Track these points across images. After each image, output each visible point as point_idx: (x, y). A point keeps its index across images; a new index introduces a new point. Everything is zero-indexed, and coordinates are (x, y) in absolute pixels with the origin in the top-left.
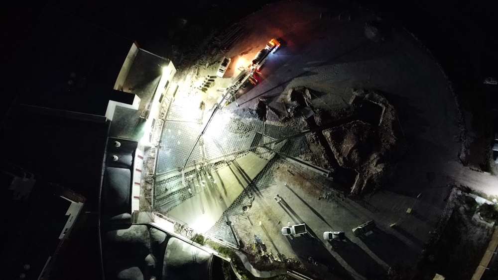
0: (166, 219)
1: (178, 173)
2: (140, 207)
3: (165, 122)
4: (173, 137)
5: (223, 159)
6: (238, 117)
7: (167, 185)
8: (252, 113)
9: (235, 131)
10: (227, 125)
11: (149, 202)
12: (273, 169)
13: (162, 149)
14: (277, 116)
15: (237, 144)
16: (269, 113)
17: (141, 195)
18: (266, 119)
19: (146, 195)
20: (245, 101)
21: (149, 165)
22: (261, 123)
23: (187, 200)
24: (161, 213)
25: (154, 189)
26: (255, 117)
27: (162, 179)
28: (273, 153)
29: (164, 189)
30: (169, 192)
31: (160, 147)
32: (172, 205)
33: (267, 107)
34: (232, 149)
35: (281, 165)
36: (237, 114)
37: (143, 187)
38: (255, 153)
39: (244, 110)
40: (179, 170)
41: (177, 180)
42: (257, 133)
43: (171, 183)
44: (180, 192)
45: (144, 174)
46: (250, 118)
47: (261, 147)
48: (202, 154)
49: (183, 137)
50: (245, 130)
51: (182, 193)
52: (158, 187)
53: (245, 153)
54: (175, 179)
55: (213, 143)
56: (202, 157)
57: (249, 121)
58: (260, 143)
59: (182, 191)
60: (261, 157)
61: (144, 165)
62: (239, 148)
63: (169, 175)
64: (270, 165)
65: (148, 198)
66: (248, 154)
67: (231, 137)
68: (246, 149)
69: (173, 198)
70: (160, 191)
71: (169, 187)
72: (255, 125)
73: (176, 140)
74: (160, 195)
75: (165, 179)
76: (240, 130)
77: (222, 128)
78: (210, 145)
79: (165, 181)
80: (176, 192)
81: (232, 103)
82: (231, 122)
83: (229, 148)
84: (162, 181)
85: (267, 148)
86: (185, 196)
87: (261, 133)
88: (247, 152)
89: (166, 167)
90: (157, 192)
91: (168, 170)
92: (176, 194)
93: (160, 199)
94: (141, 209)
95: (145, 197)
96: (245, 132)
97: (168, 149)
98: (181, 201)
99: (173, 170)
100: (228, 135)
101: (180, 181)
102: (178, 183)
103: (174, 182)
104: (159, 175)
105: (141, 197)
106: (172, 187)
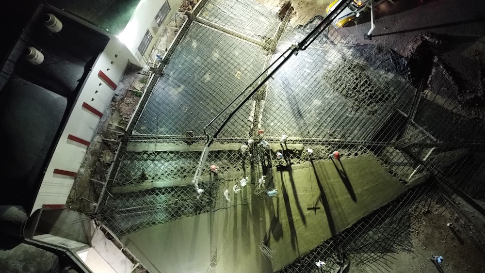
0: (119, 247)
1: (181, 147)
2: (69, 197)
3: (190, 21)
4: (197, 60)
5: (299, 146)
6: (362, 62)
7: (148, 167)
8: (397, 63)
9: (344, 92)
10: (329, 71)
11: (95, 191)
12: (415, 211)
13: (164, 79)
14: (456, 88)
15: (341, 122)
16: (437, 73)
17: (82, 170)
18: (426, 87)
19: (94, 173)
20: (387, 31)
21: (124, 108)
22: (412, 91)
23: (184, 218)
24: (113, 229)
25: (116, 166)
26: (400, 72)
27: (142, 147)
28: (424, 173)
29: (139, 173)
30: (147, 184)
31: (162, 75)
32: (145, 219)
33: (436, 60)
34: (327, 130)
35: (437, 209)
36: (362, 55)
37: (94, 153)
38: (380, 157)
39: (380, 49)
40: (188, 141)
41: (176, 163)
42: (397, 112)
43: (159, 165)
44: (172, 193)
45: (106, 124)
46: (390, 73)
47: (396, 148)
48: (252, 119)
49: (219, 68)
50: (371, 97)
51: (178, 196)
52: (125, 165)
53: (356, 152)
54: (172, 159)
55: (287, 102)
56: (252, 127)
57: (386, 77)
58: (398, 139)
59: (179, 193)
60: (391, 172)
61: (113, 103)
62: (346, 134)
63: (161, 144)
64: (408, 197)
65: (96, 180)
66: (362, 154)
67: (333, 102)
68: (361, 140)
69: (152, 202)
70: (127, 176)
71: (153, 172)
72: (396, 92)
73: (203, 69)
74: (124, 185)
75: (147, 151)
76: (359, 91)
77: (318, 74)
78: (278, 106)
79: (147, 154)
80: (163, 190)
81: (356, 26)
82: (341, 67)
83: (321, 127)
84: (139, 153)
85: (411, 156)
86: (183, 206)
87: (406, 116)
88: (361, 148)
89: (161, 124)
90: (120, 175)
91: (161, 132)
92: (163, 194)
93: (121, 195)
94: (71, 202)
95: (92, 177)
96: (369, 99)
97: (178, 83)
98: (168, 215)
99: (173, 136)
100: (326, 96)
101: (182, 168)
102: (175, 171)
103: (166, 164)
104: (139, 137)
105: (82, 175)
106: (159, 174)
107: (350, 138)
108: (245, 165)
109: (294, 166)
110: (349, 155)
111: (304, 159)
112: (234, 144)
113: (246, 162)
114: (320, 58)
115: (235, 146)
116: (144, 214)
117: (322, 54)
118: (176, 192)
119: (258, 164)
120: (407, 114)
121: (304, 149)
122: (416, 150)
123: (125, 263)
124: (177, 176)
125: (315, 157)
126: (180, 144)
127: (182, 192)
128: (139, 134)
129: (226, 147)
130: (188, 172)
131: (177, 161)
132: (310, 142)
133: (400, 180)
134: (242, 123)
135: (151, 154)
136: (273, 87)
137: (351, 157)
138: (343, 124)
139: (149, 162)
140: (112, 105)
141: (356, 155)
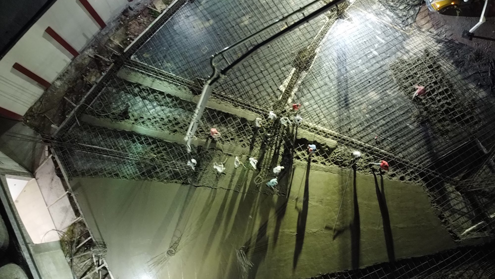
0: (66, 188)
1: (184, 94)
2: (31, 109)
5: (331, 142)
7: (135, 103)
10: (403, 62)
11: (61, 112)
13: (193, 5)
15: (395, 131)
17: (58, 83)
19: (70, 91)
21: (134, 26)
23: (155, 182)
24: (67, 165)
25: (98, 89)
27: (136, 78)
28: (486, 234)
29: (122, 108)
30: (126, 125)
32: (109, 166)
34: (375, 136)
36: (452, 55)
37: (79, 68)
38: (432, 193)
39: (479, 56)
40: (195, 89)
41: (170, 112)
42: (475, 143)
43: (149, 107)
44: (153, 146)
45: (106, 39)
46: (481, 90)
47: (457, 189)
48: (283, 88)
49: (265, 14)
50: (446, 111)
51: (159, 153)
52: (108, 92)
53: (404, 175)
54: (167, 104)
55: (335, 82)
56: (280, 98)
57: (475, 94)
58: (464, 178)
59: (161, 148)
60: (441, 217)
61: (123, 17)
62: (397, 147)
63: (161, 82)
64: (454, 258)
65: (70, 101)
66: (410, 180)
67: (394, 102)
68: (415, 162)
69: (124, 148)
70: (105, 106)
71: (138, 112)
72: (481, 116)
73: (244, 9)
74: (99, 116)
75: (141, 85)
76: (432, 99)
77: (387, 60)
78: (322, 83)
79: (140, 88)
80: (143, 139)
81: (457, 17)
82: (420, 62)
83: (368, 128)
84: (130, 84)
85: (475, 205)
86: (160, 166)
87: (485, 151)
88: (412, 173)
89: (169, 58)
90: (98, 102)
91: (166, 67)
92: (141, 143)
93: (91, 126)
94: (30, 116)
95: (66, 95)
96: (442, 114)
97: (208, 16)
98: (138, 172)
99: (180, 77)
100: (387, 91)
101: (175, 119)
102: (166, 120)
103: (158, 108)
104: (136, 65)
105: (56, 89)
106: (145, 118)
107: (401, 155)
108: (255, 143)
109: (317, 165)
110: (393, 175)
111: (333, 161)
112: (250, 112)
113: (257, 139)
114: (395, 42)
115: (250, 116)
116: (109, 159)
117: (400, 38)
118: (158, 147)
119: (272, 147)
120: (488, 149)
121: (337, 149)
122: (485, 200)
123: (67, 211)
124: (166, 127)
125: (348, 164)
126: (184, 90)
127: (165, 150)
128: (139, 61)
129: (240, 112)
130: (181, 128)
131: (173, 109)
132: (347, 142)
133: (451, 232)
134: (269, 90)
135: (144, 90)
136: (324, 59)
137: (394, 179)
138: (398, 135)
139: (138, 99)
140: (121, 19)
141: (402, 178)
